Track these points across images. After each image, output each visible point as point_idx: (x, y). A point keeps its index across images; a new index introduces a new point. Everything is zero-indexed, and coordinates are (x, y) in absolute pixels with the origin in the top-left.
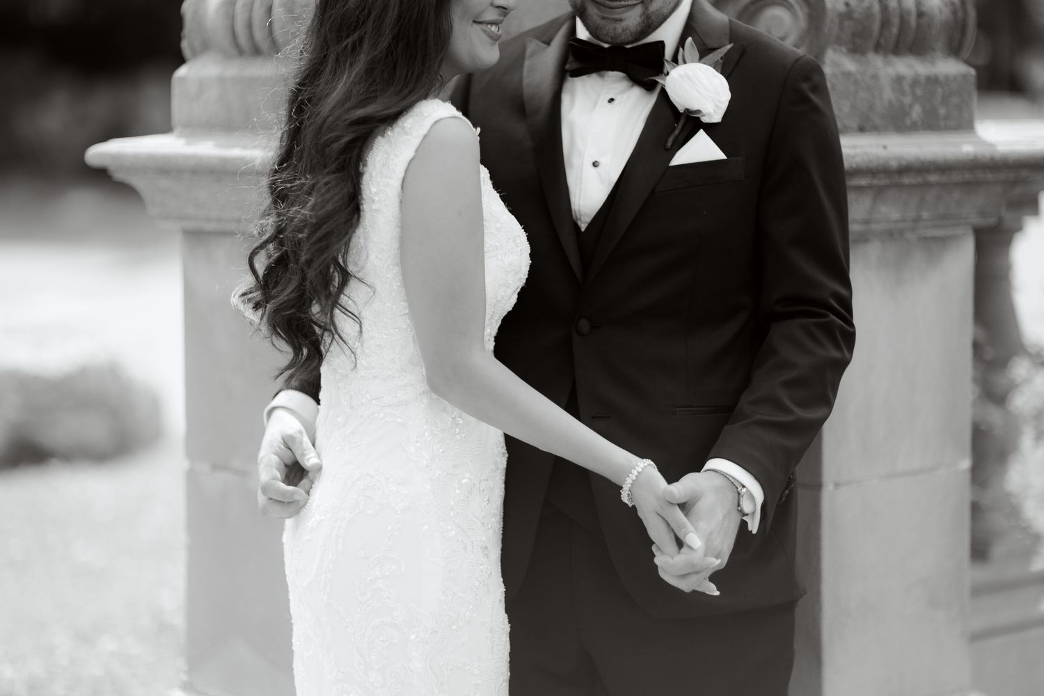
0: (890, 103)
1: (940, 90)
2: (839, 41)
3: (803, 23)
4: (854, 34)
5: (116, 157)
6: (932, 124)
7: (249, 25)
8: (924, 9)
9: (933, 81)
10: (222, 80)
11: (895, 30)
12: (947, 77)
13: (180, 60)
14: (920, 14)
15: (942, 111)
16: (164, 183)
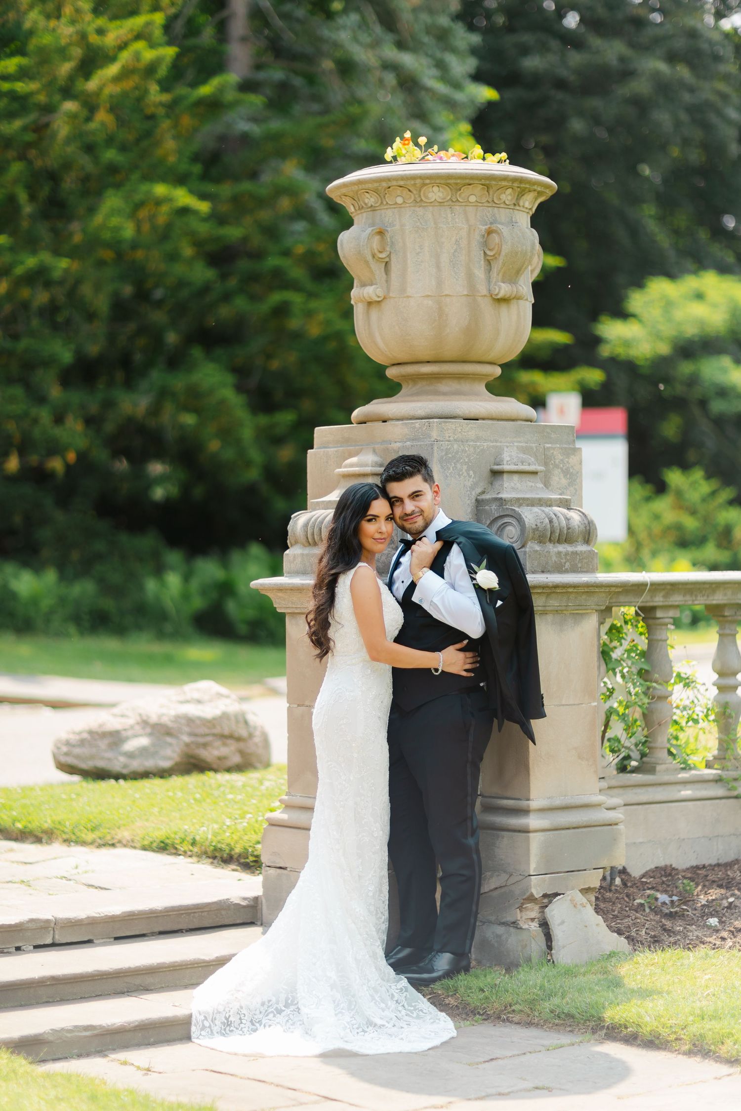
0: (555, 562)
1: (578, 557)
2: (533, 538)
3: (519, 532)
4: (539, 536)
5: (261, 585)
6: (574, 570)
7: (313, 534)
8: (570, 526)
9: (575, 553)
10: (302, 555)
11: (557, 535)
12: (581, 551)
13: (288, 548)
14: (568, 529)
15: (579, 565)
16: (280, 594)
